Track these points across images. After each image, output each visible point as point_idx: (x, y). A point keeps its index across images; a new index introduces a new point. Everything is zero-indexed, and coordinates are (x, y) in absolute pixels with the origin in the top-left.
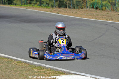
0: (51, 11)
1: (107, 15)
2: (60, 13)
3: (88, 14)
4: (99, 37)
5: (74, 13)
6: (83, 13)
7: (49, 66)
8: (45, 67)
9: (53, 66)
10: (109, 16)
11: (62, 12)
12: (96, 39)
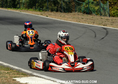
0: (42, 14)
1: (92, 18)
2: (49, 16)
3: (74, 17)
4: (75, 39)
5: (62, 16)
6: (70, 16)
7: (16, 68)
8: (12, 68)
9: (20, 68)
10: (92, 20)
11: (52, 15)
12: (72, 41)
